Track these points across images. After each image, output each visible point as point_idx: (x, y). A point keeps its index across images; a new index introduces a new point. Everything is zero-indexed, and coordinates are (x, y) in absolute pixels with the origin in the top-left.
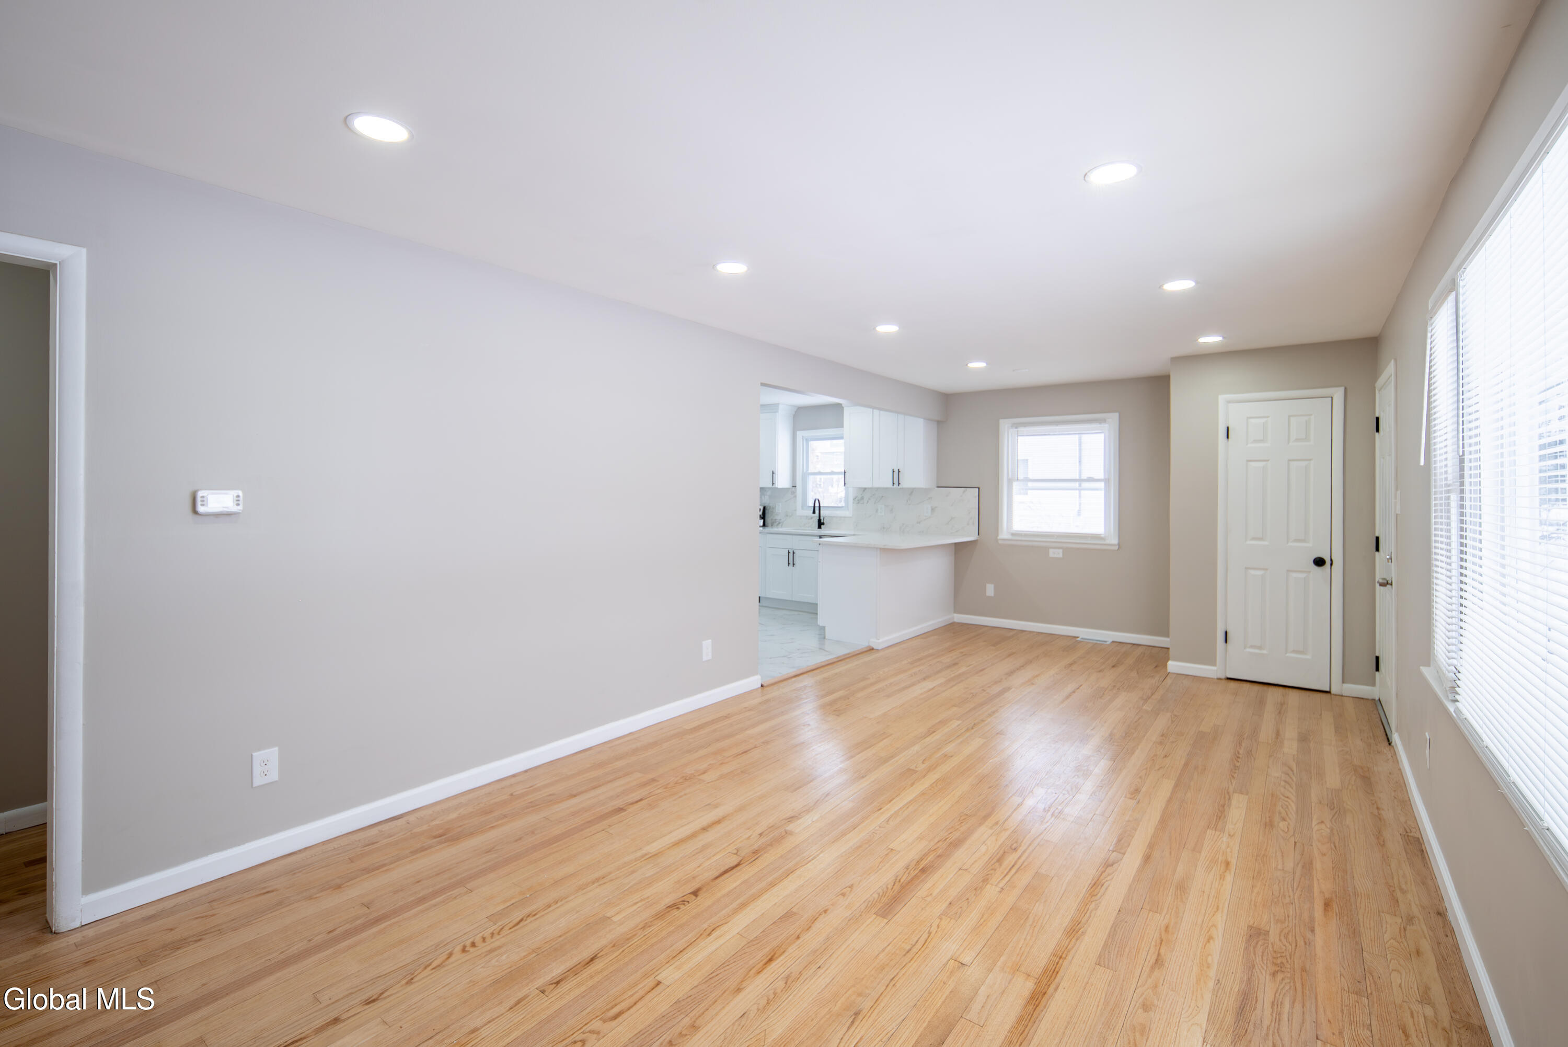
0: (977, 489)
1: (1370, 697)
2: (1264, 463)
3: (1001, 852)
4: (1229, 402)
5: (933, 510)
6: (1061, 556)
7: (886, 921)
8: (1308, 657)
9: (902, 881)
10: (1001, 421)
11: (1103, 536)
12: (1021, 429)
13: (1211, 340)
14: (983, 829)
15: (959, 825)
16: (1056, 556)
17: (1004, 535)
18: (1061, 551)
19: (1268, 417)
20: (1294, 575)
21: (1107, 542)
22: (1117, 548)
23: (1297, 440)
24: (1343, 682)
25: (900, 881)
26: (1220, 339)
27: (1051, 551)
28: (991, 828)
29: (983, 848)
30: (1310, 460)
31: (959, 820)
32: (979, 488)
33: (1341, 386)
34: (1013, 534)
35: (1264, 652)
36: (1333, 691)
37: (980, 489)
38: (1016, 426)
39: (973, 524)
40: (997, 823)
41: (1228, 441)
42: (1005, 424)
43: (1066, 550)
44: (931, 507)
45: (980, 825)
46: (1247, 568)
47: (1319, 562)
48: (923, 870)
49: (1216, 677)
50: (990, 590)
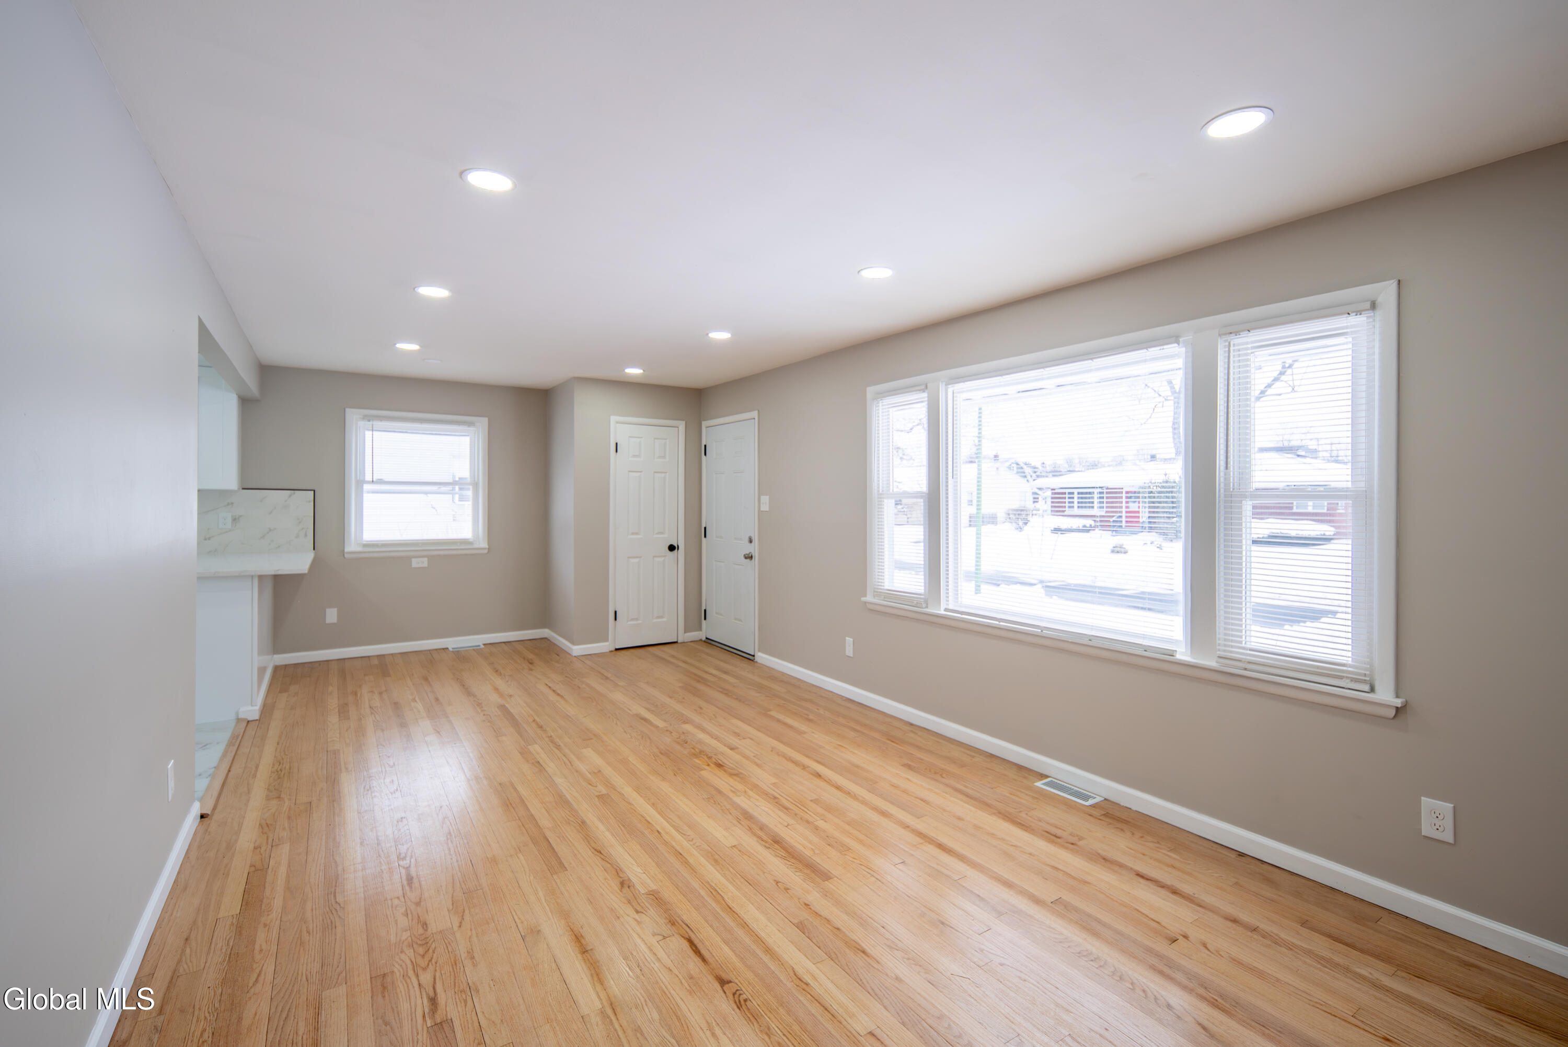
0: (313, 492)
1: (698, 639)
2: (639, 474)
4: (617, 423)
5: (235, 520)
6: (426, 565)
8: (665, 619)
10: (349, 411)
11: (471, 540)
12: (377, 424)
13: (634, 372)
16: (420, 565)
17: (352, 546)
18: (426, 560)
19: (642, 438)
20: (657, 559)
21: (476, 546)
22: (486, 551)
23: (660, 457)
24: (685, 632)
26: (641, 371)
27: (414, 560)
30: (666, 473)
32: (314, 491)
33: (683, 420)
34: (365, 546)
35: (639, 622)
36: (679, 642)
37: (316, 492)
38: (368, 418)
39: (306, 535)
41: (616, 454)
42: (353, 417)
43: (430, 558)
44: (232, 516)
46: (629, 558)
47: (672, 548)
49: (608, 651)
50: (332, 616)
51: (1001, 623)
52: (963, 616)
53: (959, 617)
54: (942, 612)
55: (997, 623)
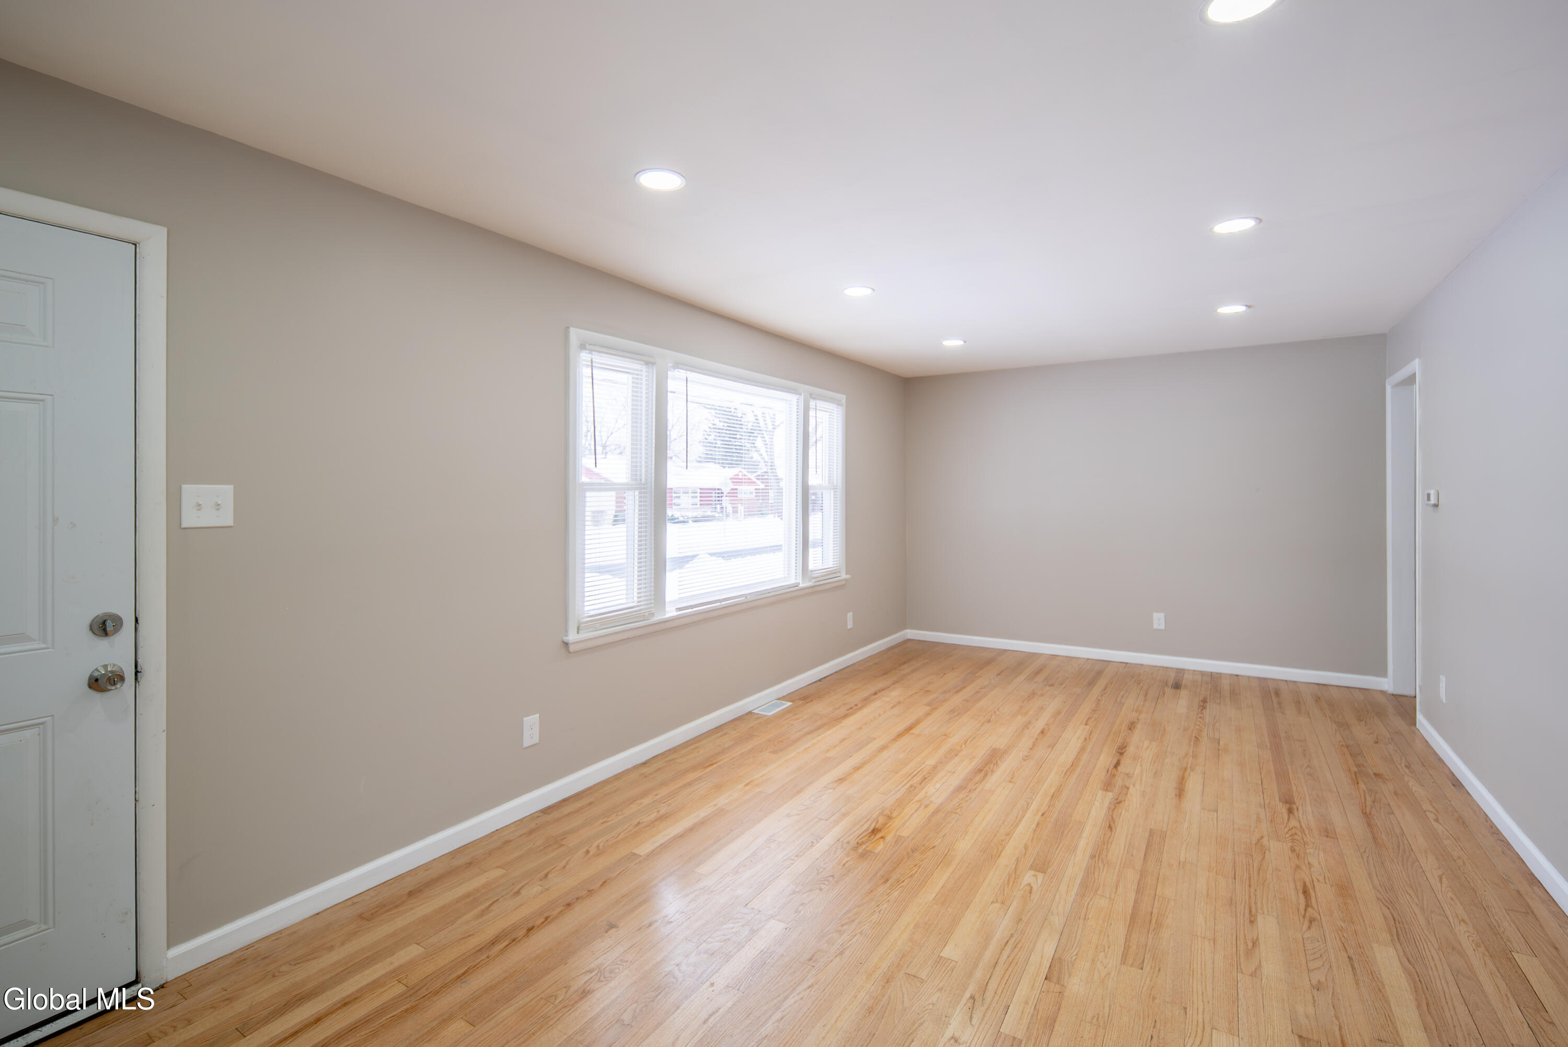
3: (923, 784)
7: (993, 747)
9: (993, 764)
14: (939, 801)
15: (961, 804)
25: (994, 764)
28: (931, 802)
29: (938, 786)
31: (962, 808)
40: (926, 806)
45: (941, 804)
48: (981, 771)
51: (723, 603)
52: (695, 609)
53: (691, 612)
54: (675, 613)
55: (719, 604)
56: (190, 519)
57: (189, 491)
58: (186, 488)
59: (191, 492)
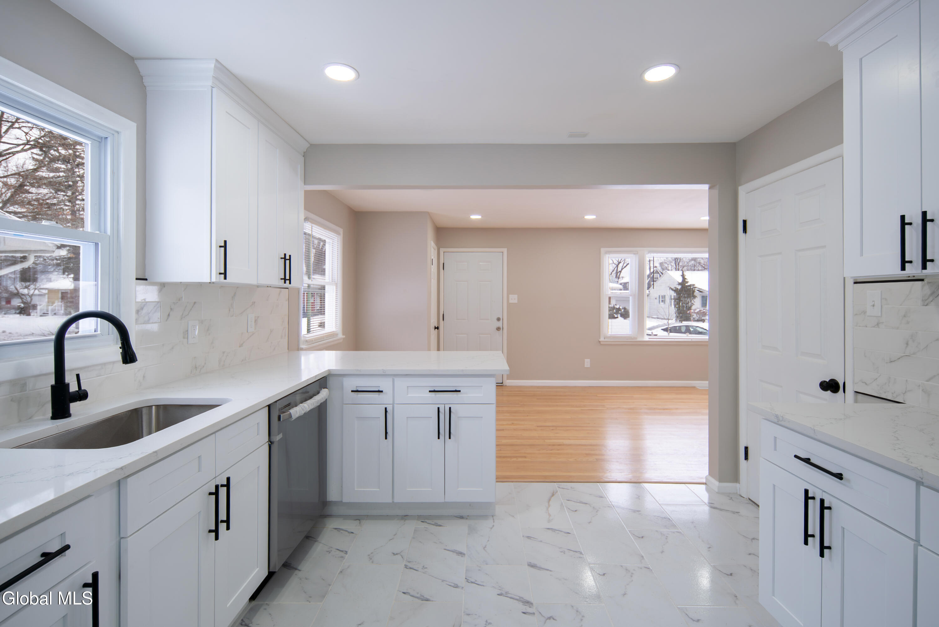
56: (511, 301)
57: (510, 296)
58: (510, 295)
59: (511, 296)
